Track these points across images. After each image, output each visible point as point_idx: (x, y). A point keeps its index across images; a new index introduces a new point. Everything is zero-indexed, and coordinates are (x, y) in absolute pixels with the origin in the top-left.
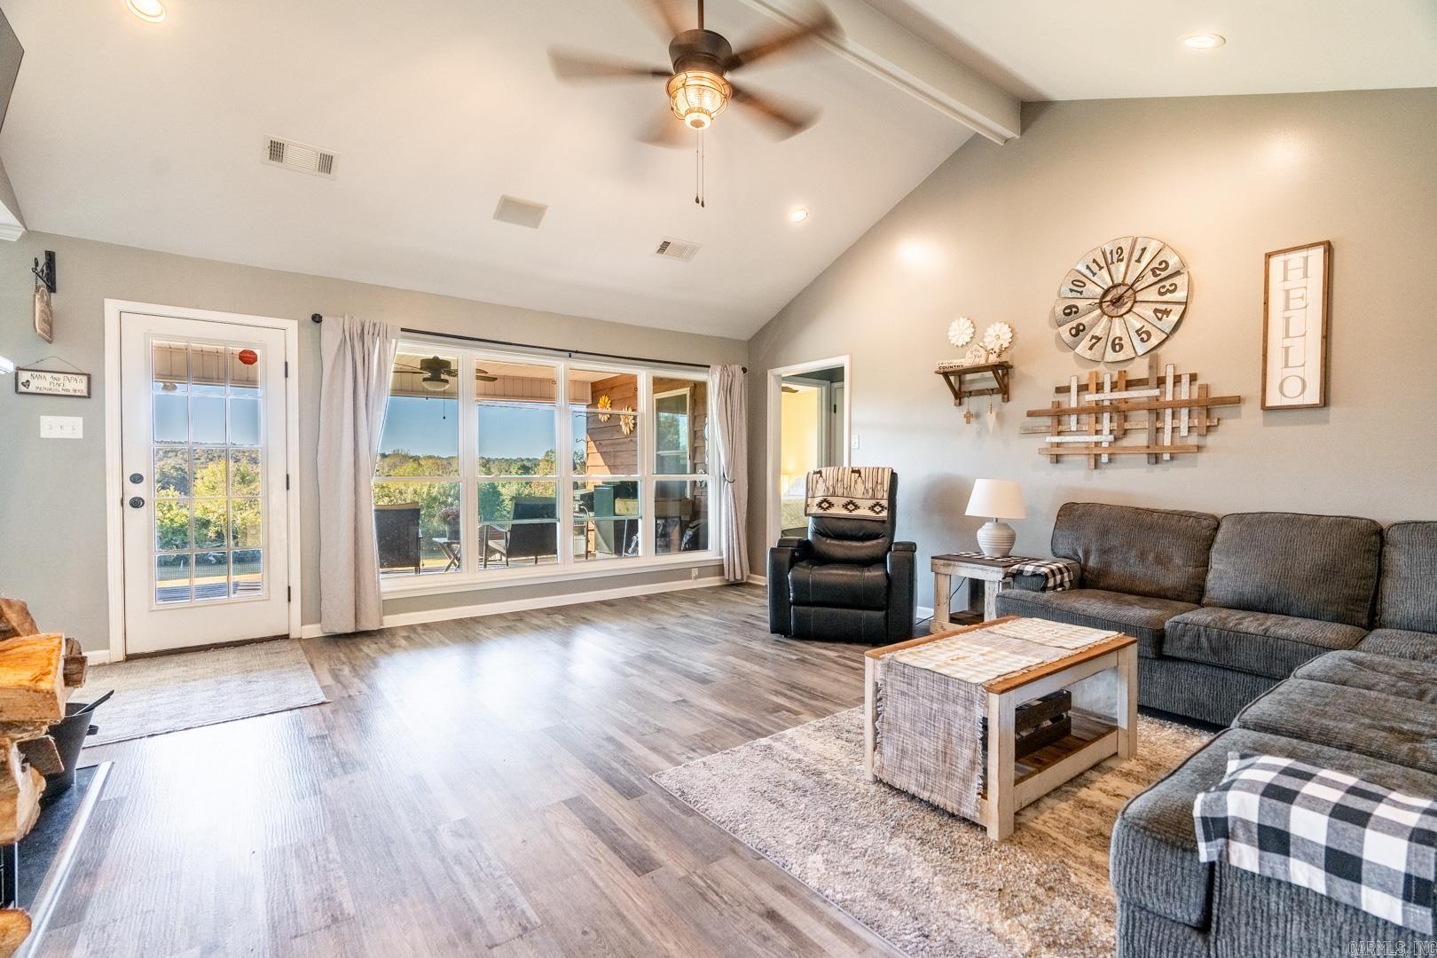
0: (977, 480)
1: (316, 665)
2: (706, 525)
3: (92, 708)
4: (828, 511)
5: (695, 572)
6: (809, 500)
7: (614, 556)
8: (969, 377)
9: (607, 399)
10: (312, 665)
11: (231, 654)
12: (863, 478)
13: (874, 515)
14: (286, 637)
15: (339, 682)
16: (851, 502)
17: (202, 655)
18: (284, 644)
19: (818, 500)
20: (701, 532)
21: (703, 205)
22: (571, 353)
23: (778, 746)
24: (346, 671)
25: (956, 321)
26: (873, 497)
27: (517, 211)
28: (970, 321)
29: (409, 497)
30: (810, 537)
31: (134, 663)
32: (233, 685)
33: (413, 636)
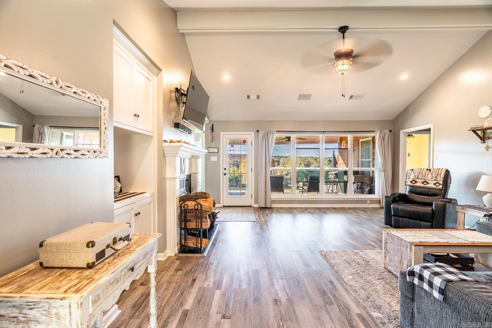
0: (483, 176)
1: (256, 214)
2: (374, 186)
3: (217, 214)
4: (415, 184)
5: (369, 202)
6: (407, 180)
7: (344, 194)
8: (488, 131)
9: (345, 141)
10: (255, 213)
11: (240, 209)
12: (432, 172)
13: (436, 187)
14: (251, 206)
15: (259, 217)
16: (425, 181)
17: (235, 208)
18: (251, 208)
19: (411, 180)
20: (373, 188)
21: (344, 96)
22: (324, 132)
23: (360, 253)
24: (261, 215)
25: (482, 107)
26: (436, 180)
27: (304, 97)
28: (489, 107)
29: (279, 174)
30: (407, 193)
31: (224, 208)
32: (240, 215)
33: (278, 210)
